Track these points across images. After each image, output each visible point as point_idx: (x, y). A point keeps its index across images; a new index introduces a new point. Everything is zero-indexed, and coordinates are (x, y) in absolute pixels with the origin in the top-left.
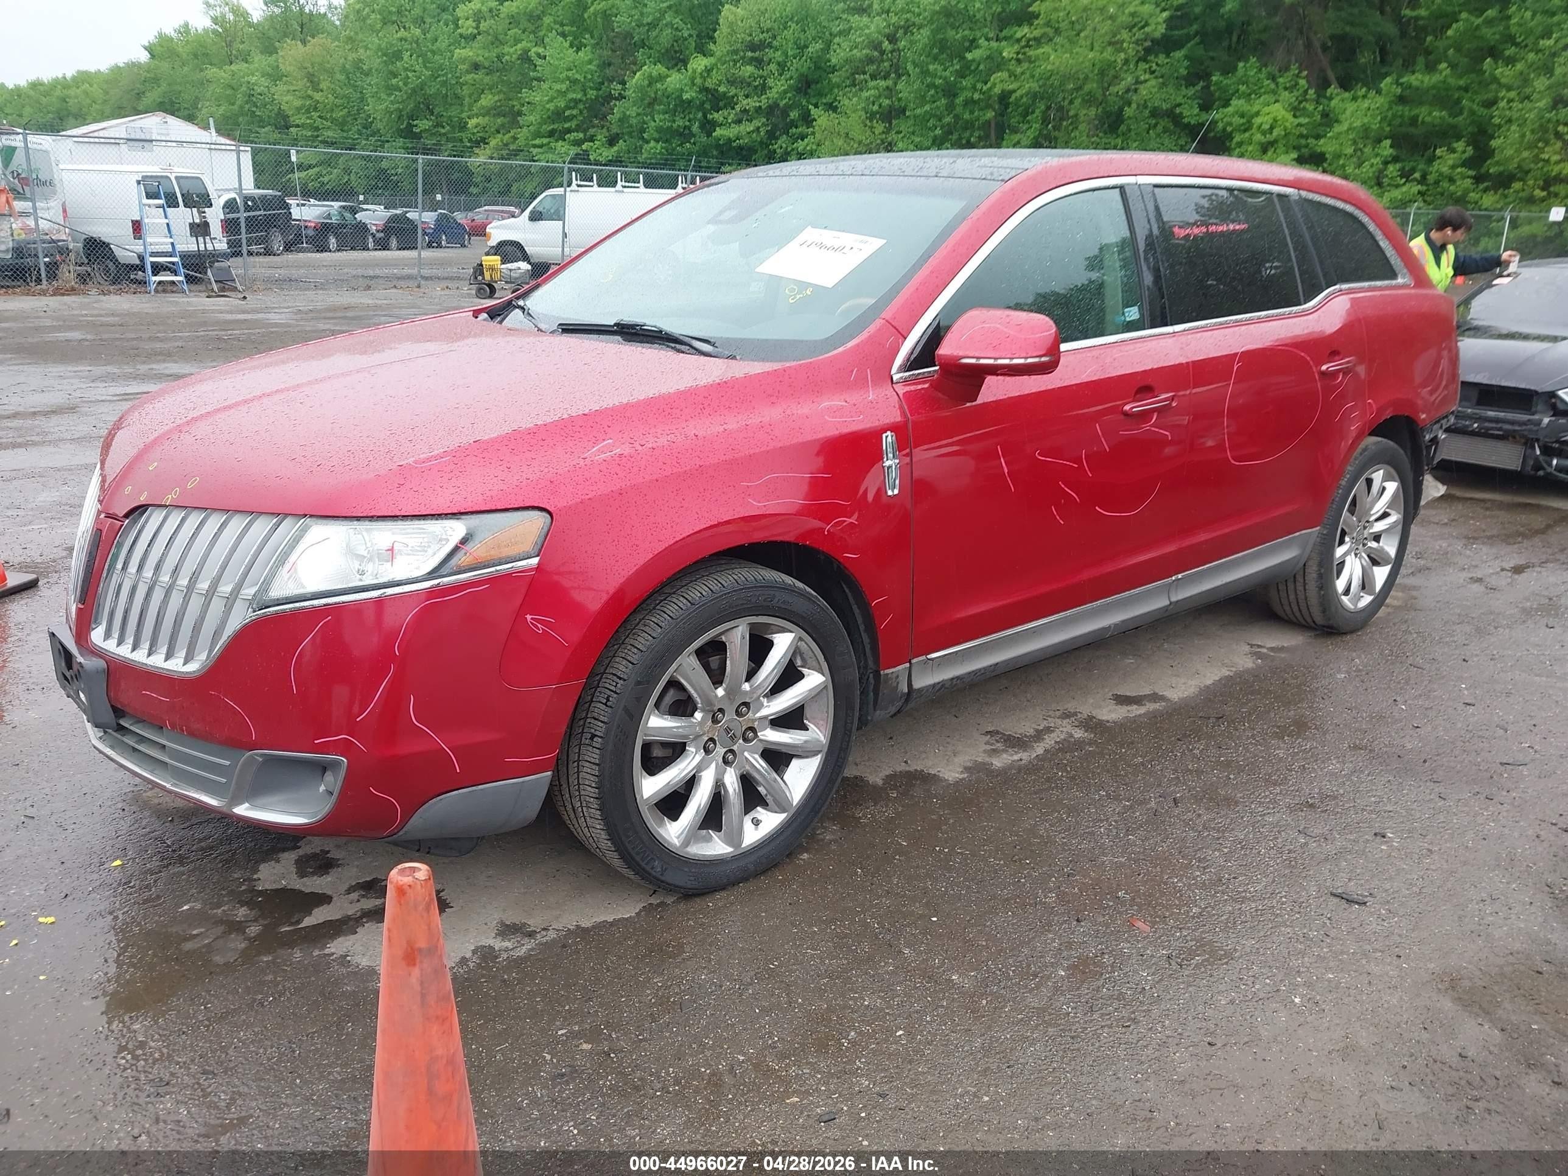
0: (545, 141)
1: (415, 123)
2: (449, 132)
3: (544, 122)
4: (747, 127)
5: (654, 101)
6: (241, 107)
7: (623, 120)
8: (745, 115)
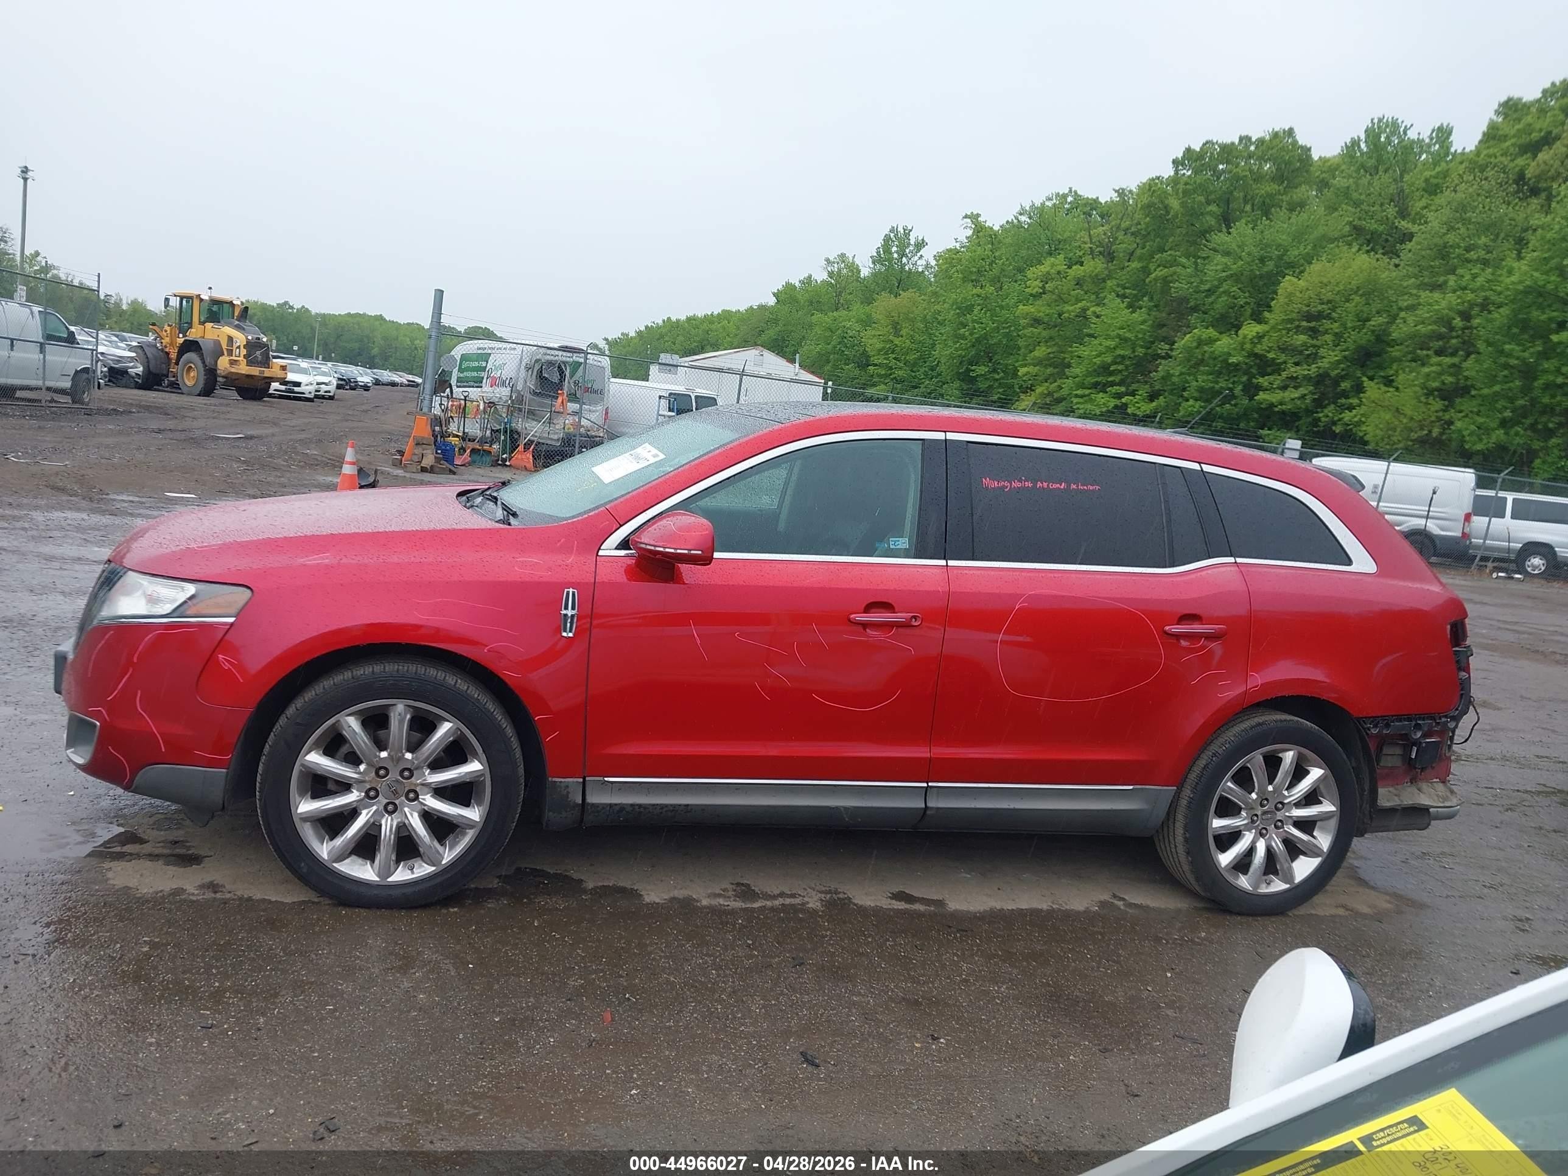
0: (1087, 392)
1: (973, 368)
2: (1002, 378)
3: (1089, 374)
4: (1292, 394)
5: (1202, 362)
6: (835, 347)
7: (1167, 377)
8: (1293, 382)
